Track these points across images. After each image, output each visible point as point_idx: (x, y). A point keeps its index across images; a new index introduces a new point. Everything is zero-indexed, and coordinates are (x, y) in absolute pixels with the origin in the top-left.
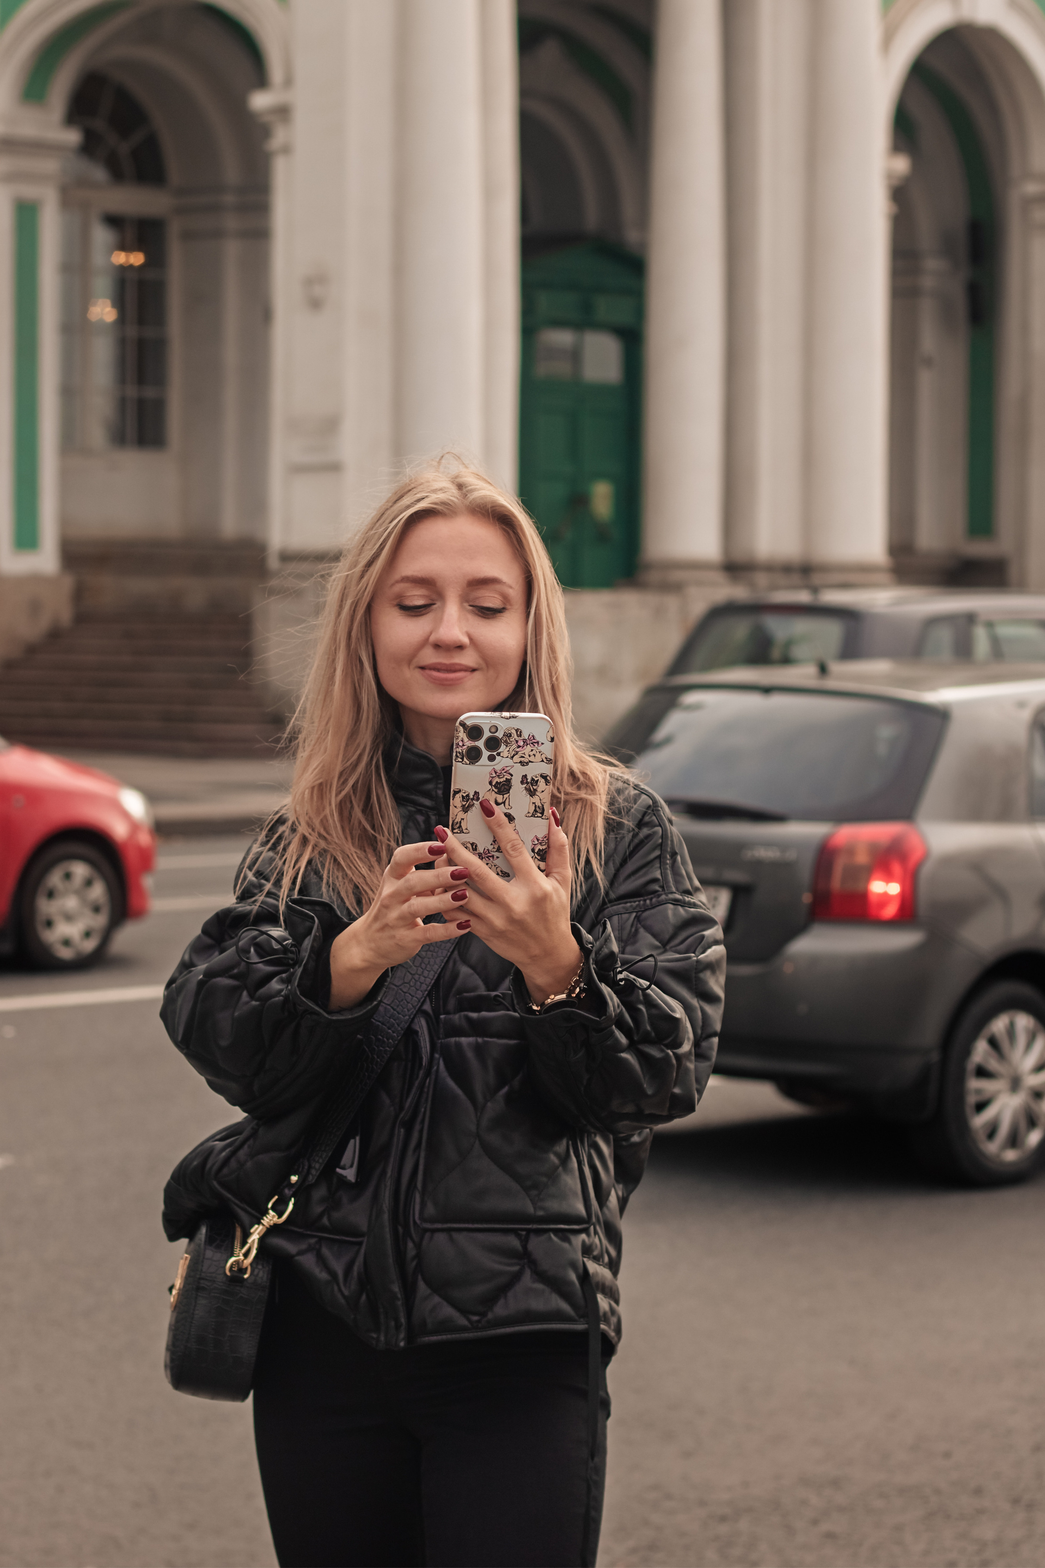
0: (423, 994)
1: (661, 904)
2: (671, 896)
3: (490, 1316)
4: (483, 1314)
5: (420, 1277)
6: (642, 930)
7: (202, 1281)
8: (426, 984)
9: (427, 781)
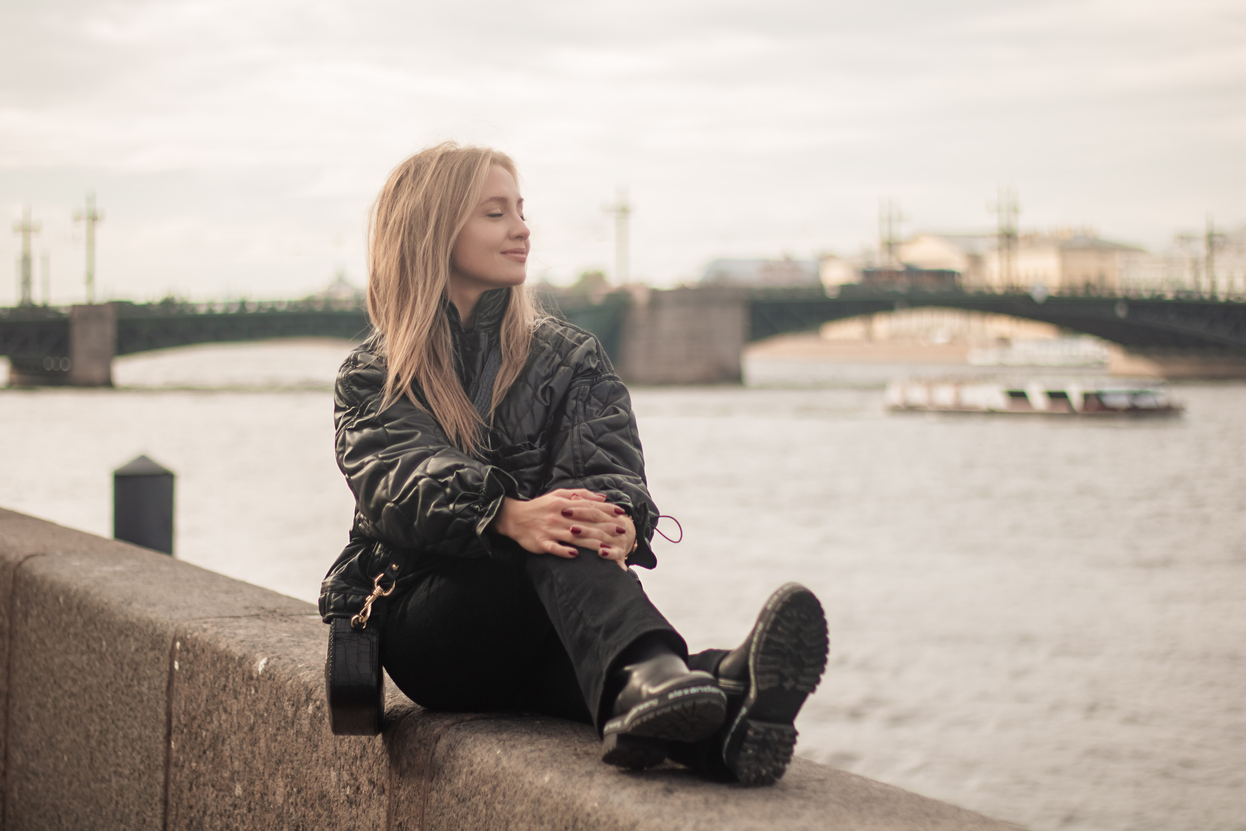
1: (601, 380)
2: (607, 375)
6: (592, 397)
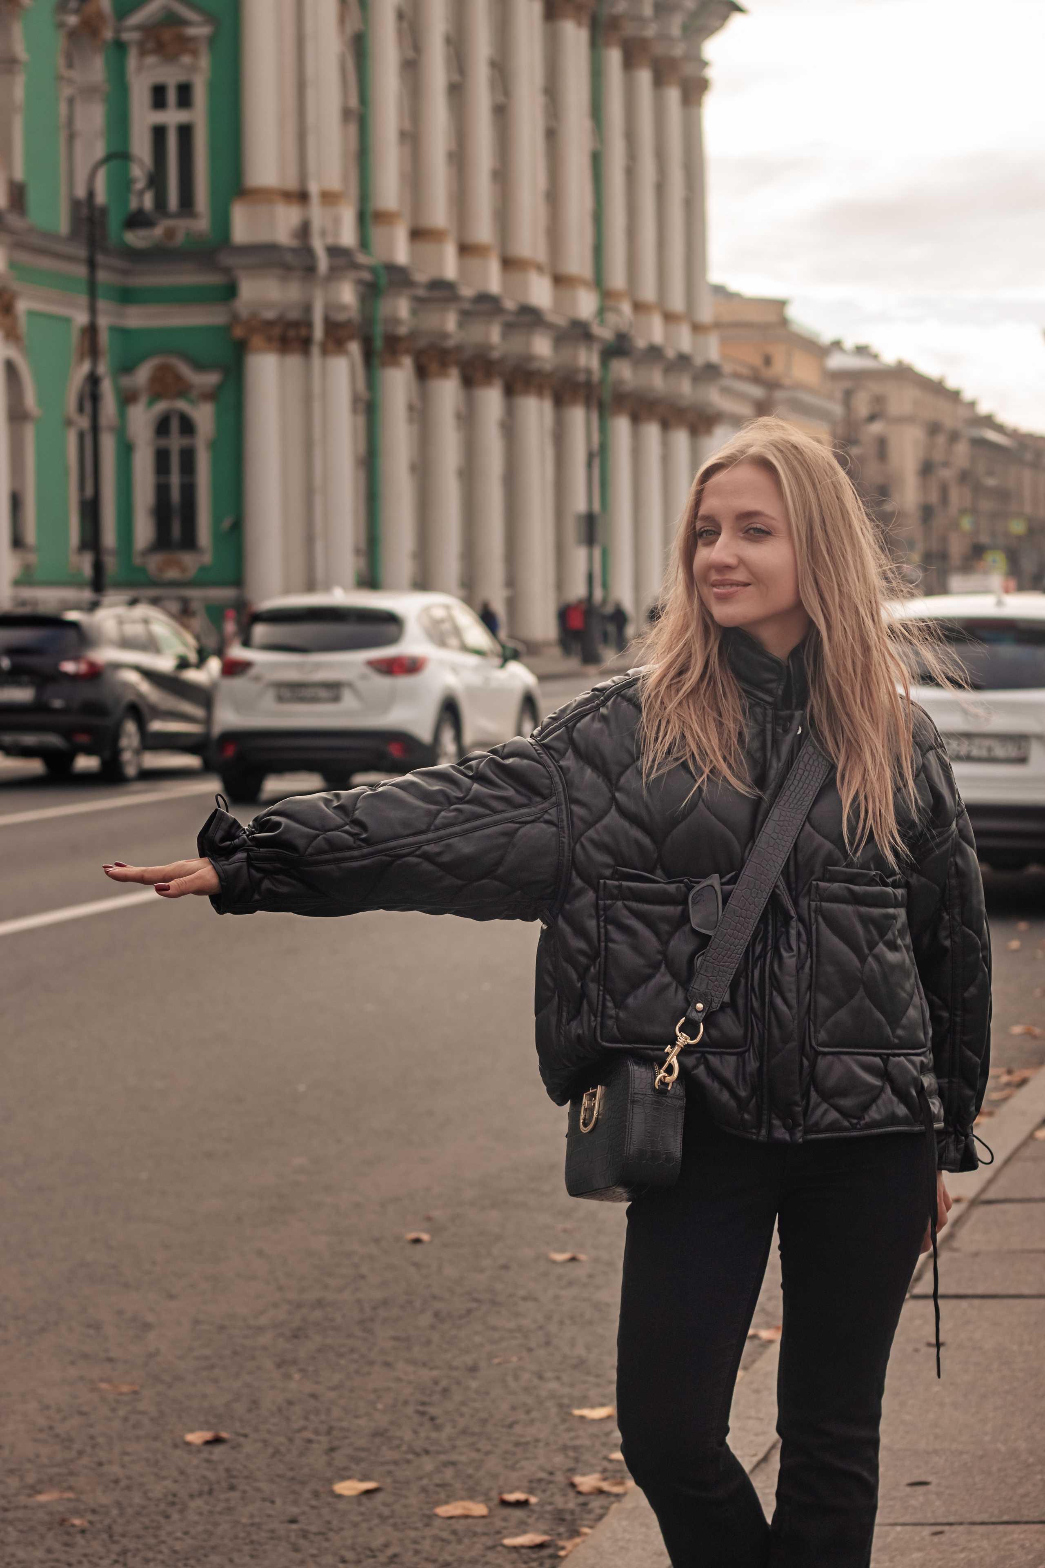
0: (786, 855)
3: (867, 1119)
4: (860, 1118)
5: (812, 1089)
7: (636, 1096)
8: (787, 847)
9: (772, 681)
